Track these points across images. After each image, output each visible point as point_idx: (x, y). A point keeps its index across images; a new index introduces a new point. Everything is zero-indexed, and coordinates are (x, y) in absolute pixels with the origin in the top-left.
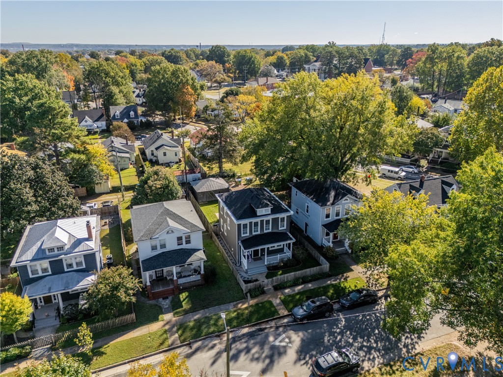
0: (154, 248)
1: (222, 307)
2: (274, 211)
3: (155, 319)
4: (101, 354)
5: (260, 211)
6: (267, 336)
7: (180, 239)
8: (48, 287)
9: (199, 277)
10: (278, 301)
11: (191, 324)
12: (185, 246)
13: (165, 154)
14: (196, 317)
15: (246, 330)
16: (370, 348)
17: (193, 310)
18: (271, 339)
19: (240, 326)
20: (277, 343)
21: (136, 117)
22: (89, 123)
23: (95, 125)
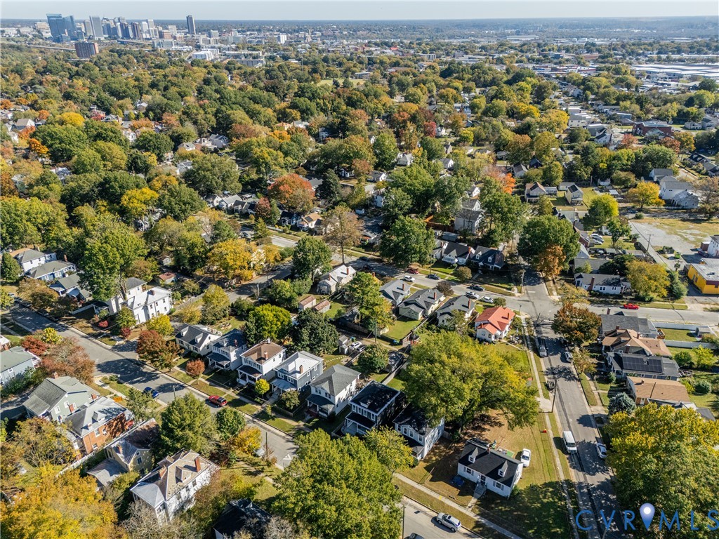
0: (316, 391)
2: (369, 408)
3: (297, 421)
4: (273, 419)
12: (327, 398)
17: (310, 427)
21: (493, 263)
22: (451, 258)
23: (456, 260)
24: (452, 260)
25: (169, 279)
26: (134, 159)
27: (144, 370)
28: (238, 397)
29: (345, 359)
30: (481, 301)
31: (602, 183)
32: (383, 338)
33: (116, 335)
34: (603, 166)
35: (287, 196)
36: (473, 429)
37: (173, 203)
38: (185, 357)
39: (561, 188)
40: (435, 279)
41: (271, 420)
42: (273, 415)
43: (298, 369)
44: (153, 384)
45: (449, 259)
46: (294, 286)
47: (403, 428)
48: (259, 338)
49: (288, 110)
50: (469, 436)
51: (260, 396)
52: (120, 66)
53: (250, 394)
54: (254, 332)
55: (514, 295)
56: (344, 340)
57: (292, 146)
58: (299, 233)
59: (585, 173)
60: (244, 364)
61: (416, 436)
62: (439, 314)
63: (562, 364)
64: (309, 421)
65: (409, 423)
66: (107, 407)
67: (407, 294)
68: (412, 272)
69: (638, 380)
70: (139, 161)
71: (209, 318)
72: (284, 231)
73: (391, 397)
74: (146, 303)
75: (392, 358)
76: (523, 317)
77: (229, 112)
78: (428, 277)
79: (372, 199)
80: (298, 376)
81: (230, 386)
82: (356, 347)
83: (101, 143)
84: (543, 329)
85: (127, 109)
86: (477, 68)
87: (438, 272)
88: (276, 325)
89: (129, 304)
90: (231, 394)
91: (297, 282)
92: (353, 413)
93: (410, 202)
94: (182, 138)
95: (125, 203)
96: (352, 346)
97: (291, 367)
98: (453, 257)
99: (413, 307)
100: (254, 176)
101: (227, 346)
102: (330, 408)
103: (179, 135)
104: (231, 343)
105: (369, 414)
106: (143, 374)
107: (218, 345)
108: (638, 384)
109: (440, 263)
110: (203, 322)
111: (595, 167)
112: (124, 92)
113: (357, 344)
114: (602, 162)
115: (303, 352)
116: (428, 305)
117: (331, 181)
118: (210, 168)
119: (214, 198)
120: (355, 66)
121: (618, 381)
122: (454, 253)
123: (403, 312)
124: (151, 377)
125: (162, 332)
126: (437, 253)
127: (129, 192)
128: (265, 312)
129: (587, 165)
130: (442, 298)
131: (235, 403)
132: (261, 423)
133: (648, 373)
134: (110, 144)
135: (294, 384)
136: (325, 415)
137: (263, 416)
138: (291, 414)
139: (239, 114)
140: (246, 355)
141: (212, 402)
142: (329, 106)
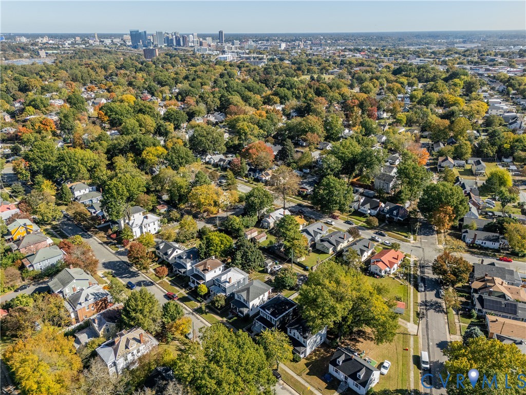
2: (271, 314)
3: (222, 317)
4: (206, 314)
17: (230, 323)
21: (397, 216)
22: (365, 209)
23: (369, 212)
24: (366, 211)
25: (163, 209)
26: (159, 127)
27: (131, 270)
28: (187, 295)
29: (267, 277)
30: (382, 244)
31: (505, 160)
32: (299, 265)
33: (120, 244)
34: (507, 146)
35: (254, 156)
36: (350, 340)
37: (174, 158)
38: (159, 264)
39: (469, 161)
40: (350, 224)
41: (204, 315)
42: (207, 311)
43: (228, 280)
44: (134, 280)
45: (363, 210)
46: (244, 220)
47: (293, 332)
48: (207, 255)
49: (271, 97)
50: (345, 345)
51: (201, 296)
52: (169, 64)
53: (195, 294)
54: (205, 250)
55: (409, 242)
56: (270, 263)
57: (266, 121)
58: (259, 184)
59: (491, 151)
60: (195, 272)
61: (301, 340)
62: (345, 251)
63: (435, 299)
64: (230, 319)
65: (297, 329)
66: (96, 292)
67: (325, 233)
68: (334, 217)
69: (494, 318)
70: (162, 128)
71: (181, 238)
72: (249, 182)
73: (289, 308)
74: (142, 224)
75: (300, 280)
76: (412, 259)
77: (229, 97)
78: (345, 223)
79: (316, 162)
80: (227, 285)
81: (183, 287)
82: (277, 269)
83: (140, 116)
84: (426, 270)
85: (165, 93)
86: (422, 68)
87: (354, 219)
88: (220, 247)
89: (130, 224)
90: (183, 292)
91: (246, 218)
92: (261, 317)
93: (340, 166)
94: (195, 114)
95: (144, 156)
96: (275, 268)
97: (223, 278)
98: (367, 209)
99: (326, 244)
100: (237, 142)
101: (186, 258)
102: (245, 311)
103: (193, 112)
104: (188, 257)
105: (271, 318)
106: (130, 272)
107: (180, 257)
108: (492, 322)
109: (357, 213)
110: (177, 241)
111: (500, 147)
112: (166, 82)
113: (279, 267)
114: (506, 143)
115: (236, 268)
116: (338, 243)
117: (288, 147)
118: (205, 135)
119: (206, 156)
120: (329, 66)
121: (478, 317)
122: (368, 206)
123: (318, 247)
124: (134, 275)
125: (148, 244)
126: (356, 205)
127: (147, 149)
128: (213, 237)
129: (493, 144)
130: (351, 239)
131: (184, 300)
132: (197, 316)
133: (504, 314)
134: (146, 116)
135: (224, 291)
136: (242, 315)
137: (199, 311)
138: (219, 312)
139: (236, 99)
140: (196, 266)
141: (168, 297)
142: (302, 94)
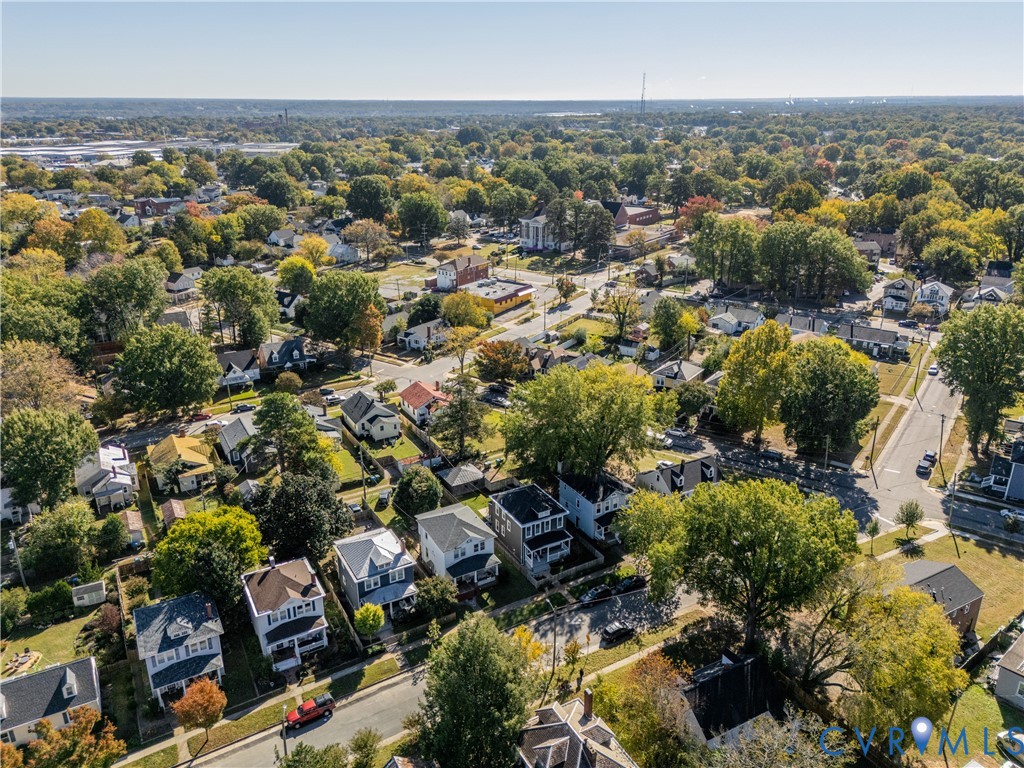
0: (456, 556)
1: (522, 601)
5: (541, 515)
6: (564, 619)
7: (476, 546)
8: (382, 597)
9: (494, 579)
10: (566, 592)
11: (502, 616)
12: (480, 552)
13: (382, 428)
14: (503, 611)
15: (546, 617)
16: (641, 619)
17: (498, 606)
18: (568, 620)
19: (540, 614)
20: (573, 623)
21: (302, 357)
22: (238, 375)
23: (247, 376)
28: (328, 681)
31: (224, 262)
34: (216, 238)
59: (201, 251)
60: (268, 628)
64: (482, 604)
68: (200, 418)
81: (279, 686)
90: (304, 690)
98: (240, 373)
105: (554, 522)
107: (169, 645)
109: (224, 390)
111: (209, 242)
122: (236, 368)
131: (342, 689)
135: (405, 579)
